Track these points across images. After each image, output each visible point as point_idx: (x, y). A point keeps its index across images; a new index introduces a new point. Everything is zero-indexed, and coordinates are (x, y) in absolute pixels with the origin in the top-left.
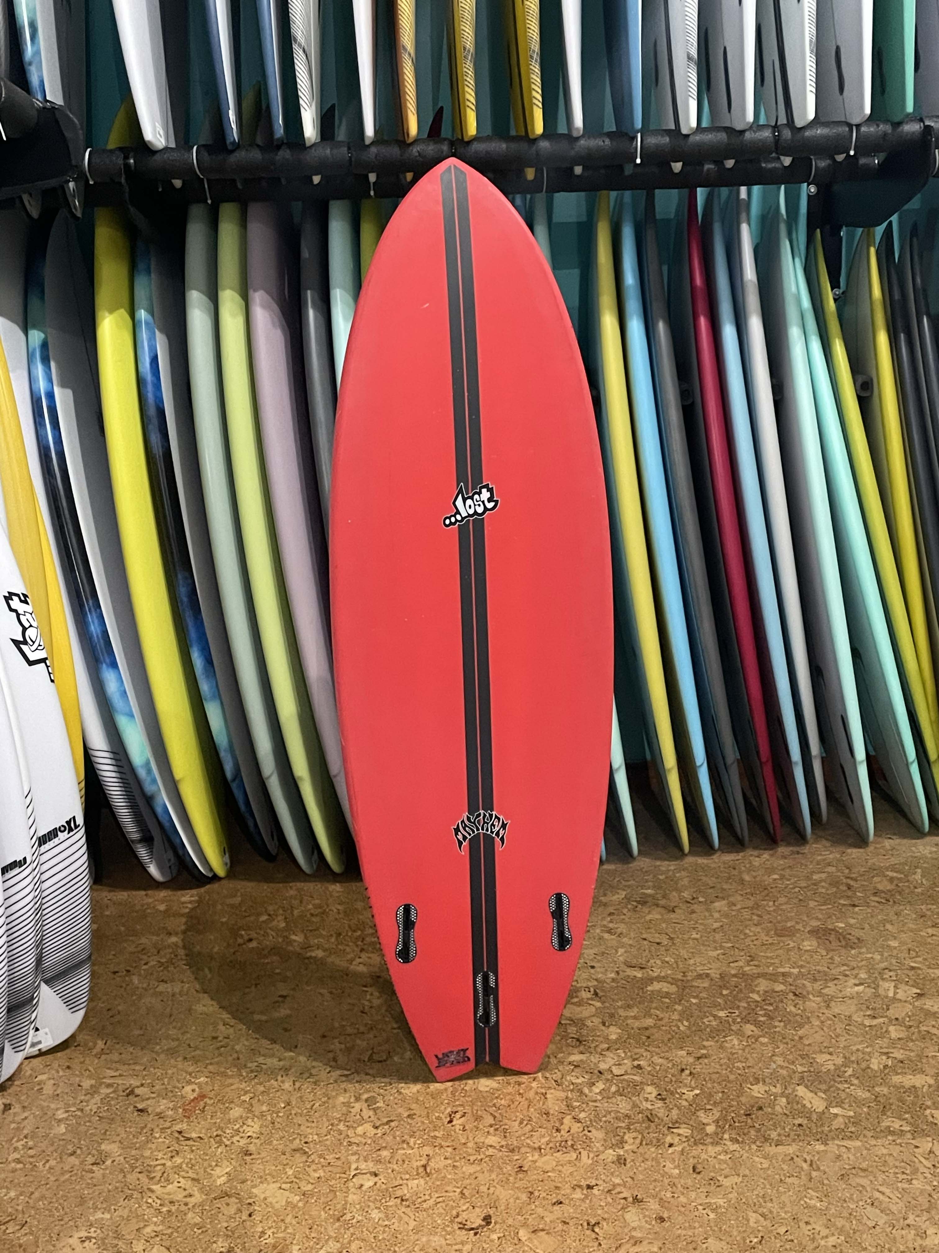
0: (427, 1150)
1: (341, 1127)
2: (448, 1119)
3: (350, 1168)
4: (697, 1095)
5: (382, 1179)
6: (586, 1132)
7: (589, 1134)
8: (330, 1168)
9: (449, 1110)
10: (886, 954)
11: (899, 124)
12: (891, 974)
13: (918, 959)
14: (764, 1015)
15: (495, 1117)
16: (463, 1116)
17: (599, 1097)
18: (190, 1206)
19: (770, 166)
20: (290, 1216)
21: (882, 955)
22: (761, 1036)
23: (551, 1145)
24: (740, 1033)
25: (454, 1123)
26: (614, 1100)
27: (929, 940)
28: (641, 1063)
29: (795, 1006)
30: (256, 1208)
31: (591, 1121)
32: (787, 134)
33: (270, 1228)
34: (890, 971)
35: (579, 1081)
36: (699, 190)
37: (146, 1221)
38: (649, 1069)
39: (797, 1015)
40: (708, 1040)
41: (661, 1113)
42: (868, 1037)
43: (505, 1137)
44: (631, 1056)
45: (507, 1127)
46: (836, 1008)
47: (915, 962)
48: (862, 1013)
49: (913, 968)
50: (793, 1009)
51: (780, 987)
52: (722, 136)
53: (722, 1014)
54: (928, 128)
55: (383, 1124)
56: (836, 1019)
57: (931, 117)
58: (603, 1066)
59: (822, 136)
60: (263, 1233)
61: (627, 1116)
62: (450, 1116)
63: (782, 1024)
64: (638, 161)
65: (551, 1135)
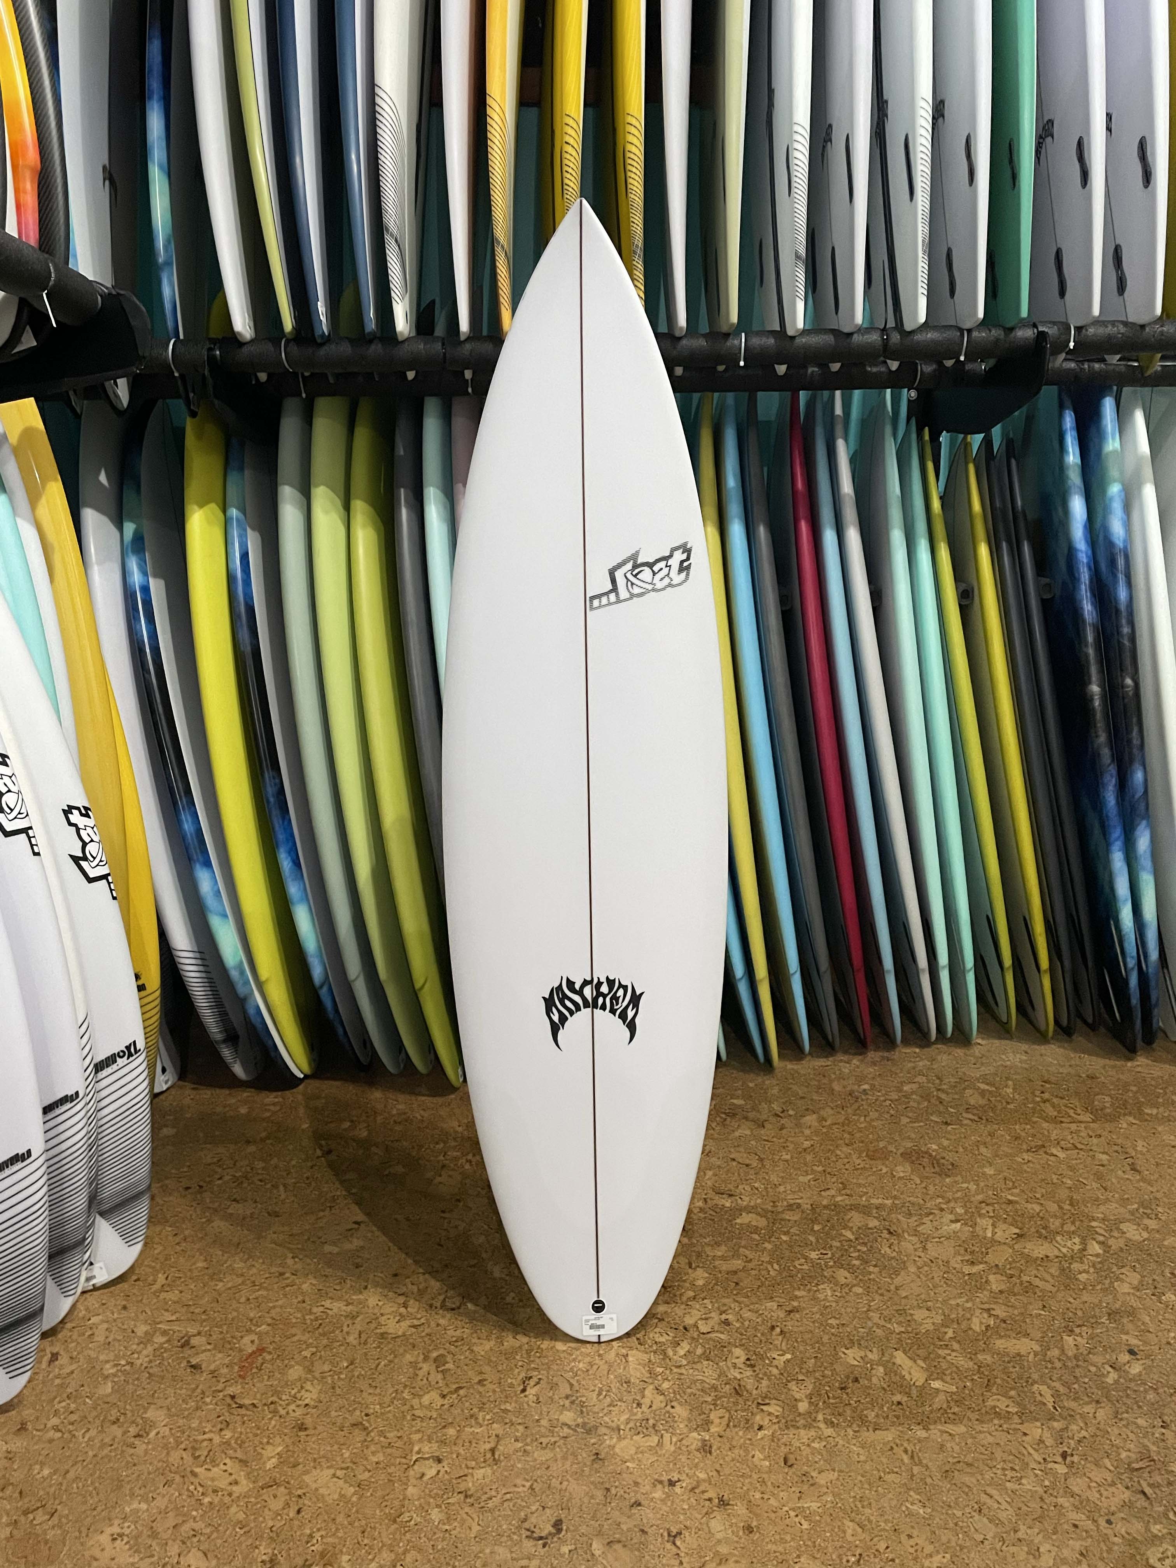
0: (497, 1428)
1: (406, 1395)
2: (522, 1387)
3: (411, 1451)
4: (788, 1361)
5: (445, 1466)
6: (669, 1407)
7: (672, 1410)
8: (389, 1451)
9: (523, 1375)
10: (982, 1184)
11: (1012, 329)
12: (990, 1208)
13: (1014, 1191)
14: (858, 1258)
15: (571, 1385)
16: (538, 1383)
17: (684, 1362)
18: (235, 1495)
19: (875, 370)
20: (342, 1515)
21: (978, 1185)
22: (854, 1286)
23: (631, 1425)
24: (832, 1280)
25: (527, 1393)
26: (698, 1366)
27: (1025, 1167)
28: (730, 1317)
29: (890, 1247)
30: (306, 1502)
31: (674, 1392)
32: (895, 337)
33: (318, 1530)
34: (987, 1205)
35: (662, 1339)
36: (802, 393)
37: (184, 1515)
38: (738, 1325)
39: (893, 1258)
40: (799, 1289)
41: (750, 1384)
42: (967, 1288)
43: (582, 1412)
44: (718, 1308)
45: (584, 1399)
46: (933, 1250)
47: (1012, 1195)
48: (960, 1258)
49: (1010, 1202)
50: (888, 1251)
51: (873, 1223)
52: (830, 339)
53: (814, 1255)
54: (1042, 335)
55: (451, 1393)
56: (933, 1265)
57: (1044, 323)
58: (689, 1321)
59: (932, 341)
60: (311, 1536)
61: (714, 1388)
62: (524, 1383)
63: (876, 1270)
64: (742, 363)
65: (631, 1411)
